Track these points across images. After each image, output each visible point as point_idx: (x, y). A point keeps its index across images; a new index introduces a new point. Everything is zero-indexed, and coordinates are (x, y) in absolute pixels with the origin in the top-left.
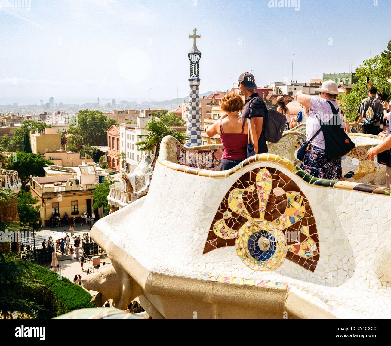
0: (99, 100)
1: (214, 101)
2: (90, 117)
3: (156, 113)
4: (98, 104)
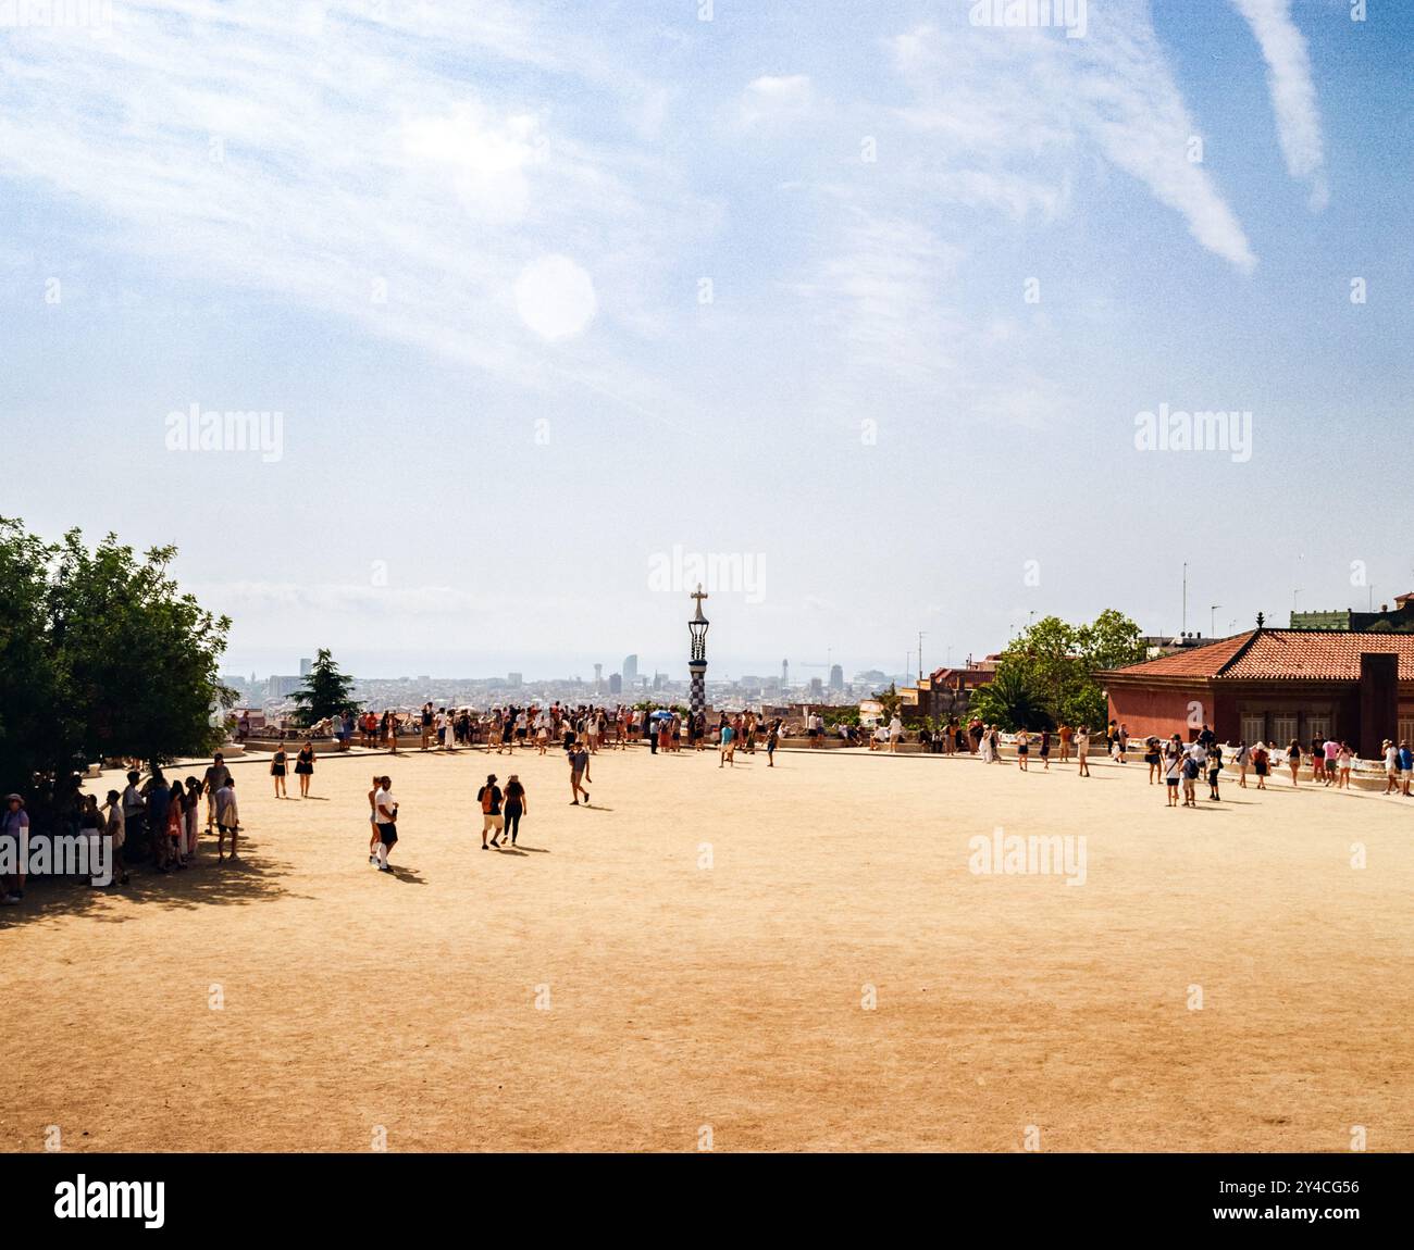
0: (788, 667)
4: (784, 680)
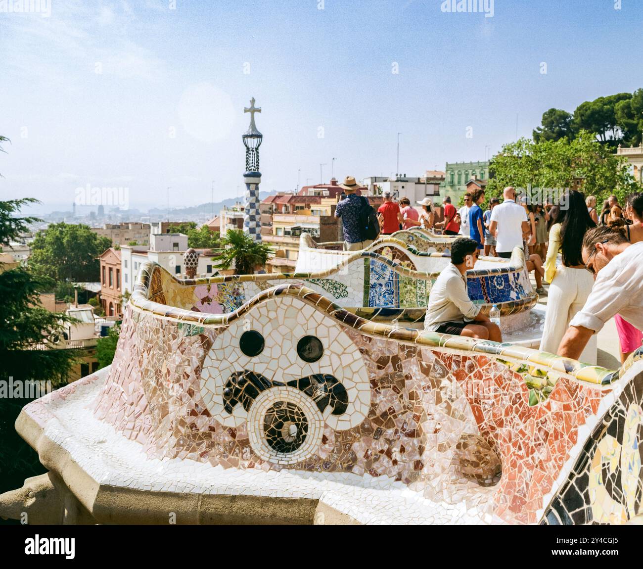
0: (76, 206)
1: (274, 208)
2: (68, 235)
3: (179, 228)
4: (74, 212)
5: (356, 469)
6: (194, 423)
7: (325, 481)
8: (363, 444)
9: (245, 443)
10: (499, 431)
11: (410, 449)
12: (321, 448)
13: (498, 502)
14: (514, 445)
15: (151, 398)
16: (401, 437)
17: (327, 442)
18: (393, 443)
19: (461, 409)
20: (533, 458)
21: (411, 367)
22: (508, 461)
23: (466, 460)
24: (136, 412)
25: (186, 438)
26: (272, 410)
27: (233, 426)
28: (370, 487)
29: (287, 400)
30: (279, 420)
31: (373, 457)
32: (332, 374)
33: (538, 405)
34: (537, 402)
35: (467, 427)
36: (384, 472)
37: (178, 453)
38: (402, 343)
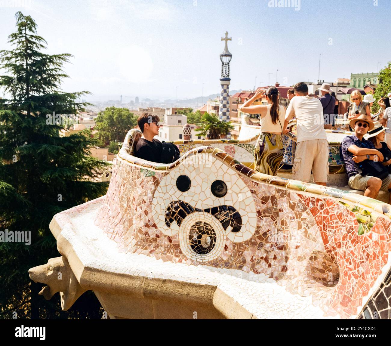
0: (122, 97)
1: (240, 100)
2: (117, 114)
3: (183, 111)
4: (121, 101)
5: (245, 268)
6: (147, 232)
7: (225, 274)
8: (251, 252)
9: (177, 246)
10: (338, 250)
11: (280, 258)
12: (224, 253)
13: (334, 298)
14: (347, 261)
15: (124, 214)
16: (275, 250)
17: (228, 249)
18: (269, 253)
19: (314, 234)
20: (358, 271)
21: (283, 204)
22: (342, 271)
23: (316, 268)
24: (115, 223)
25: (142, 241)
26: (194, 227)
27: (170, 235)
28: (252, 280)
29: (203, 221)
30: (199, 233)
31: (256, 261)
32: (232, 206)
33: (364, 235)
34: (363, 233)
35: (317, 246)
36: (263, 271)
37: (136, 250)
38: (278, 187)
